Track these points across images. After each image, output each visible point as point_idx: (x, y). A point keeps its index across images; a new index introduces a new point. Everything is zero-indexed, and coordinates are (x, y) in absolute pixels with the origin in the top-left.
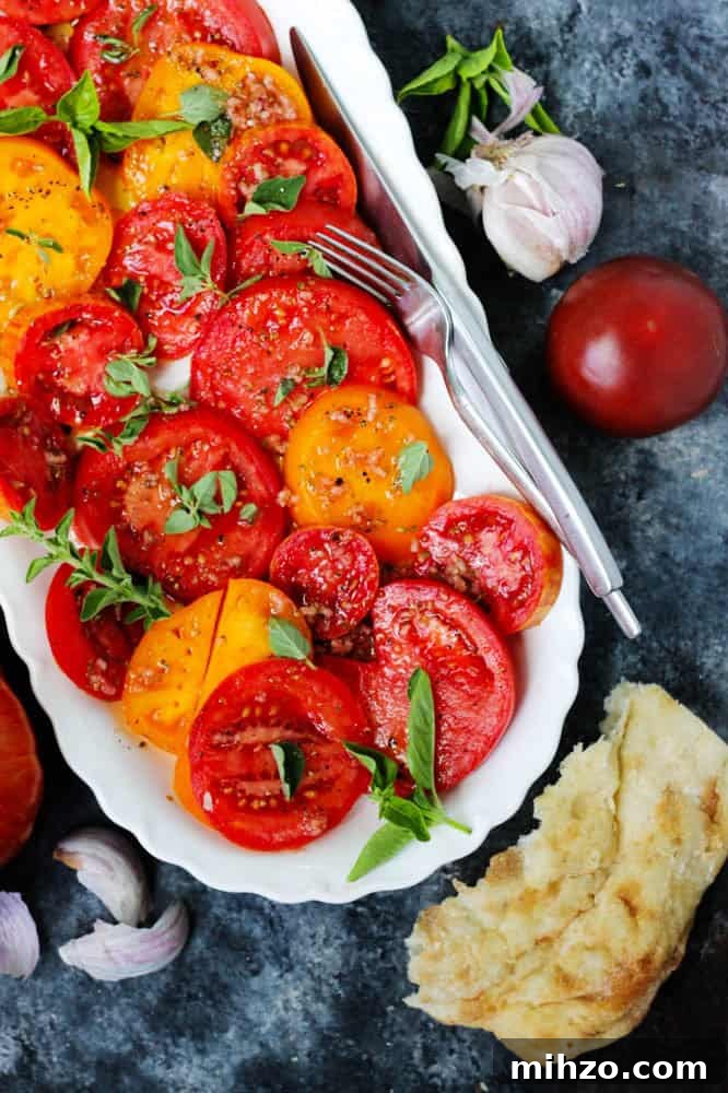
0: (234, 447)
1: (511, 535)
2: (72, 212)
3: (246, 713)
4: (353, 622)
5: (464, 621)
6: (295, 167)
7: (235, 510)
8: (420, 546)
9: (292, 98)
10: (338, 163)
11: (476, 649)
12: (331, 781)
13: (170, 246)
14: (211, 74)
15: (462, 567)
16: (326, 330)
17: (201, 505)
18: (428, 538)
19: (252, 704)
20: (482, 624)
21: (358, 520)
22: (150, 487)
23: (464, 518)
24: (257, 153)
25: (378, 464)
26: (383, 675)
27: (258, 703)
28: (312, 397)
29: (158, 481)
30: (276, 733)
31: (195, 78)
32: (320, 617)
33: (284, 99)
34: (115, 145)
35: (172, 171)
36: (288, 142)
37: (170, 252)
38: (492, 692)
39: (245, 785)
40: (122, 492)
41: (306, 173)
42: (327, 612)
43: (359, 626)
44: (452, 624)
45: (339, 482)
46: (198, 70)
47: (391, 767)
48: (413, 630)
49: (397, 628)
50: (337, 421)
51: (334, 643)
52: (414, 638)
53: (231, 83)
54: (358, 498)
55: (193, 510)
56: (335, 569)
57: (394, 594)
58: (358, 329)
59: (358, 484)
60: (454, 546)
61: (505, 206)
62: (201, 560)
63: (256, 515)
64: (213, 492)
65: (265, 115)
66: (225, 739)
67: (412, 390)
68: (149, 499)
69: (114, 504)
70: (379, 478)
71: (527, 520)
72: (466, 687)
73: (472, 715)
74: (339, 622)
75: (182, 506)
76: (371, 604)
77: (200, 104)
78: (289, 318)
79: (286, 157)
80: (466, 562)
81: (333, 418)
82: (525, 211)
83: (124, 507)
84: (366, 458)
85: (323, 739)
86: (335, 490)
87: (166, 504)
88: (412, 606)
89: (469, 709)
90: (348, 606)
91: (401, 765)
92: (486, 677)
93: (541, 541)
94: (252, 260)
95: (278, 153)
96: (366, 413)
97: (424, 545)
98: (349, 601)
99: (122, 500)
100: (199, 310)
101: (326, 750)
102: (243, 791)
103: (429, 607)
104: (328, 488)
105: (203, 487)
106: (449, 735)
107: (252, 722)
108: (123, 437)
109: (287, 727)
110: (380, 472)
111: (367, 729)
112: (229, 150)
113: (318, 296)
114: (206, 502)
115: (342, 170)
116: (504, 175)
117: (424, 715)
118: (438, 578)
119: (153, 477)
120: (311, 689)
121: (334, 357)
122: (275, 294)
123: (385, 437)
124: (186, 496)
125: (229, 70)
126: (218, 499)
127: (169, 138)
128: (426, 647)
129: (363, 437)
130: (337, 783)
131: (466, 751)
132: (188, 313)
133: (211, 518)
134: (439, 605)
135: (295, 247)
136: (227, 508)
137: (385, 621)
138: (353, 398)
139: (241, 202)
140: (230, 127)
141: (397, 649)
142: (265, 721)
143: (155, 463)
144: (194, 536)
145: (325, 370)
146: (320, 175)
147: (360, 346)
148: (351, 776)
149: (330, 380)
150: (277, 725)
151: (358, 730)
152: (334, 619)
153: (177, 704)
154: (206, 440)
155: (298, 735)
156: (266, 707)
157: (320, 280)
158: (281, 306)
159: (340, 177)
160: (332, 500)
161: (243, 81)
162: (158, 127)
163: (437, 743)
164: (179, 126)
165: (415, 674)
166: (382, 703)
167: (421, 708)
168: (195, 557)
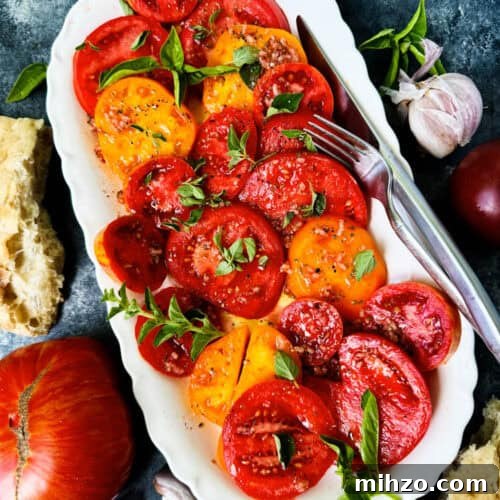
0: (253, 224)
1: (427, 308)
2: (171, 118)
3: (257, 414)
4: (326, 357)
5: (399, 363)
6: (297, 88)
7: (256, 259)
8: (365, 313)
9: (296, 50)
10: (323, 85)
11: (406, 380)
12: (311, 458)
13: (226, 138)
14: (250, 39)
15: (395, 327)
16: (314, 183)
17: (235, 258)
18: (371, 308)
19: (262, 409)
20: (411, 366)
21: (327, 294)
22: (207, 249)
23: (394, 296)
24: (275, 79)
25: (342, 261)
26: (345, 392)
27: (265, 408)
28: (305, 223)
29: (211, 245)
30: (277, 427)
31: (241, 42)
32: (306, 353)
33: (292, 51)
34: (196, 81)
35: (229, 97)
36: (293, 73)
37: (225, 141)
38: (417, 411)
39: (256, 459)
40: (192, 252)
41: (303, 92)
42: (310, 351)
43: (331, 359)
44: (391, 364)
45: (318, 271)
46: (244, 38)
47: (350, 451)
48: (365, 364)
49: (354, 363)
50: (319, 234)
51: (315, 369)
52: (364, 370)
53: (261, 43)
54: (328, 281)
55: (230, 261)
56: (316, 326)
57: (353, 342)
58: (332, 181)
59: (329, 273)
60: (388, 313)
61: (422, 110)
62: (237, 289)
63: (267, 262)
64: (241, 251)
65: (280, 59)
66: (244, 430)
67: (364, 220)
68: (207, 256)
69: (186, 260)
70: (342, 270)
71: (437, 298)
72: (399, 405)
73: (403, 423)
74: (318, 357)
75: (224, 259)
76: (338, 348)
77: (245, 55)
78: (291, 174)
79: (292, 83)
80: (397, 324)
81: (317, 231)
82: (435, 112)
83: (192, 261)
84: (335, 257)
85: (306, 431)
86: (315, 276)
87: (216, 259)
88: (364, 351)
89: (401, 419)
90: (324, 348)
91: (356, 450)
92: (412, 400)
93: (447, 312)
94: (271, 143)
95: (287, 79)
96: (337, 230)
97: (369, 312)
98: (324, 345)
99: (191, 257)
100: (239, 172)
101: (309, 438)
102: (256, 463)
103: (375, 352)
104: (311, 274)
105: (235, 248)
106: (388, 435)
107: (262, 419)
108: (190, 222)
109: (284, 423)
110: (343, 267)
111: (334, 426)
112: (259, 81)
113: (308, 161)
114: (238, 256)
115: (325, 90)
116: (422, 92)
117: (372, 421)
118: (379, 332)
119: (208, 244)
120: (298, 399)
121: (317, 198)
122: (282, 161)
123: (347, 246)
124: (226, 254)
125: (261, 36)
126: (245, 254)
127: (227, 77)
128: (372, 377)
129: (334, 245)
130: (315, 460)
131: (399, 446)
132: (234, 174)
133: (241, 265)
134: (382, 351)
135: (296, 133)
136: (251, 259)
137: (347, 358)
138: (330, 223)
139: (265, 109)
140: (261, 68)
141: (354, 376)
142: (270, 419)
143: (208, 236)
144: (233, 276)
145: (312, 208)
146: (312, 93)
147: (333, 192)
148: (324, 455)
149: (315, 213)
150: (277, 422)
151: (329, 426)
152: (315, 354)
153: (221, 396)
154: (237, 221)
155: (292, 428)
156: (270, 410)
157: (310, 152)
158: (286, 168)
159: (323, 94)
160: (313, 281)
161: (269, 42)
162: (220, 69)
163: (381, 439)
164: (232, 68)
165: (366, 393)
166: (345, 409)
167: (370, 417)
168: (234, 288)
